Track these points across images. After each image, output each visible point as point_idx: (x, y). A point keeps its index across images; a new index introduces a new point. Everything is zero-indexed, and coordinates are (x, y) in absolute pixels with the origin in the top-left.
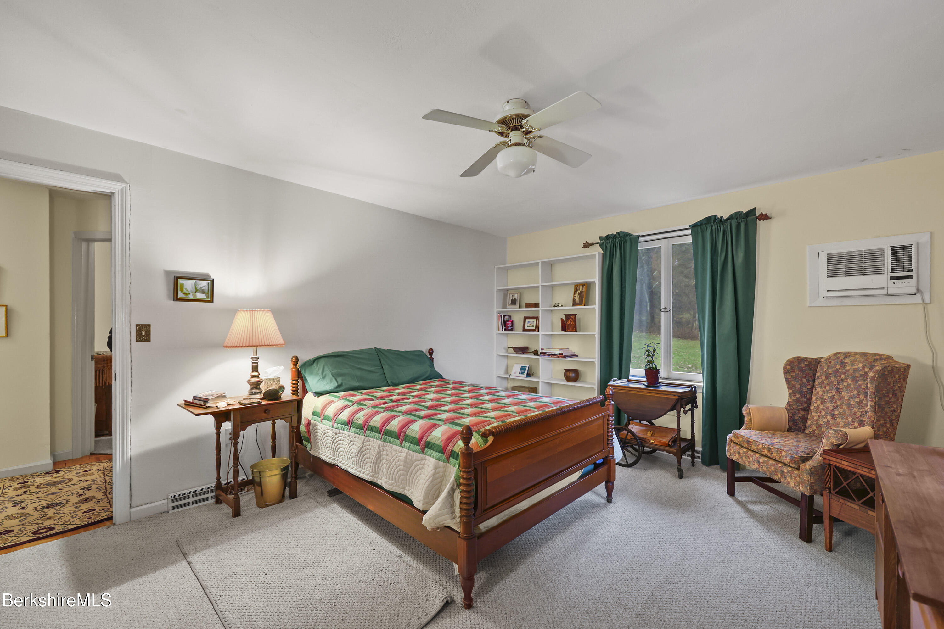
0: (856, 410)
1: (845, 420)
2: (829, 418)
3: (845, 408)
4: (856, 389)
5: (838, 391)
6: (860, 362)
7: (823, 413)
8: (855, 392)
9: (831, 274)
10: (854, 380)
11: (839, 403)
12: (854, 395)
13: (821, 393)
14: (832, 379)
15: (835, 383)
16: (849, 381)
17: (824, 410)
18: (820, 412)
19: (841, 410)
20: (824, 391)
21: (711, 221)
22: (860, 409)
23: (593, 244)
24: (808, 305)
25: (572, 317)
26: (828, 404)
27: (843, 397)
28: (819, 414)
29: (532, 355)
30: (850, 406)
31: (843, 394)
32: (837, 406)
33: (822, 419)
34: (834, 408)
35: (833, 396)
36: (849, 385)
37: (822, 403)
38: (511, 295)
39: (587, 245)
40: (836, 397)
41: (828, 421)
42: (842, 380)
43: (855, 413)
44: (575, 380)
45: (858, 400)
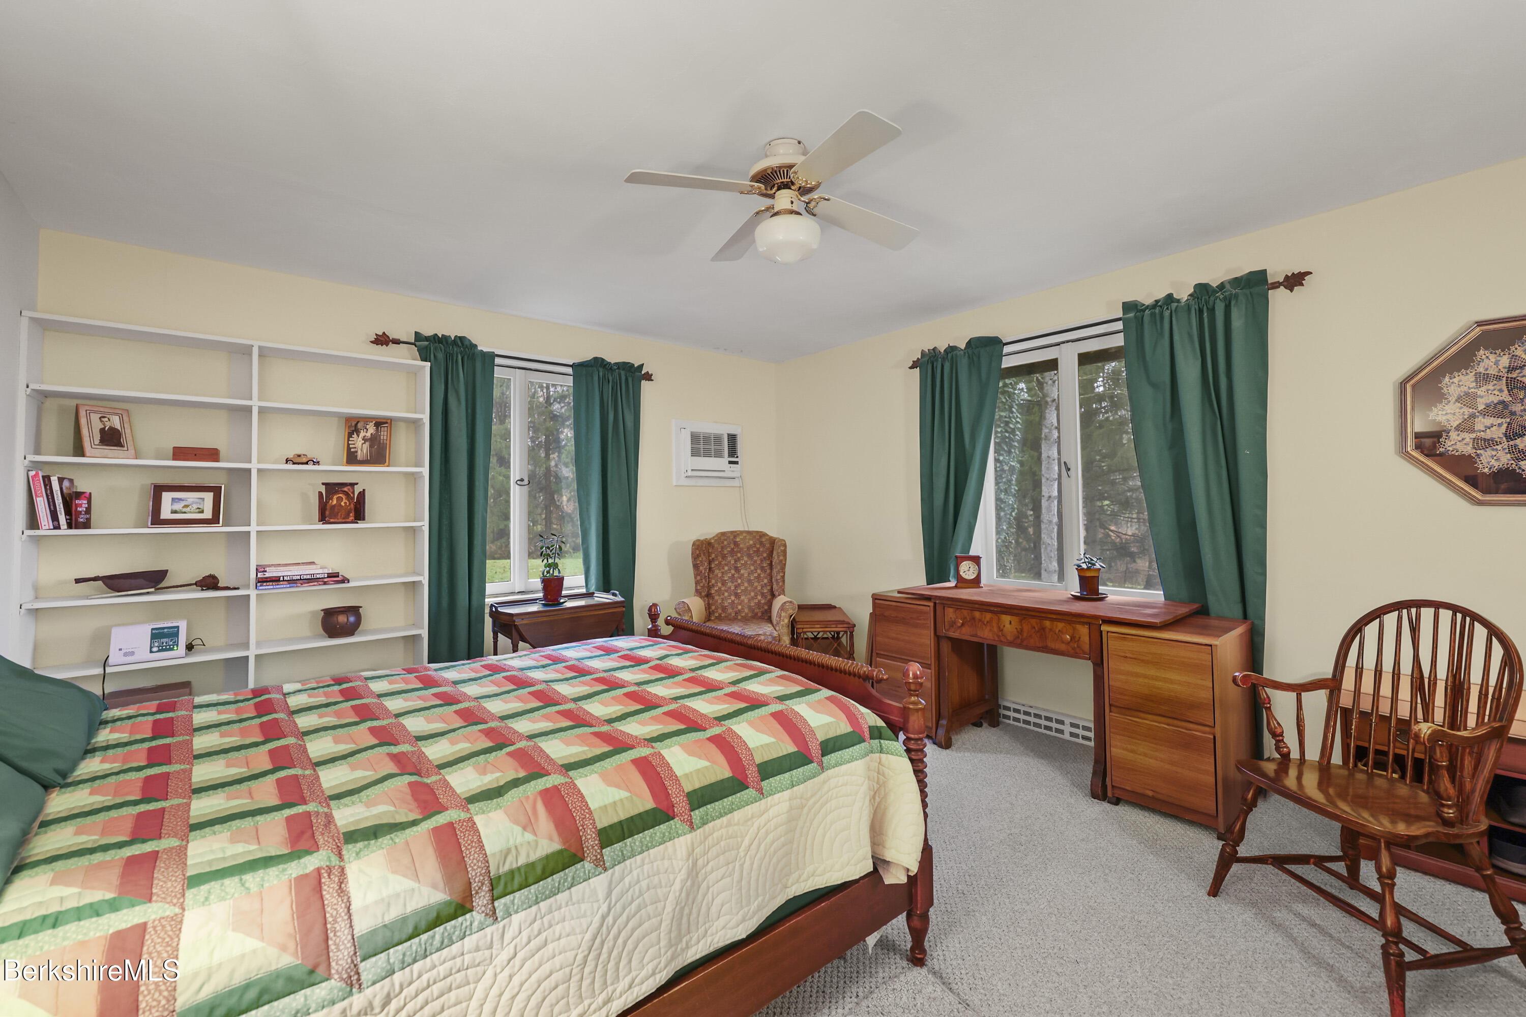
0: (756, 584)
1: (748, 596)
2: (733, 598)
3: (746, 584)
4: (753, 565)
5: (737, 570)
6: (750, 539)
7: (726, 594)
8: (752, 568)
9: (695, 453)
10: (750, 556)
11: (739, 581)
12: (752, 571)
13: (720, 575)
14: (729, 558)
15: (733, 562)
16: (745, 558)
17: (726, 591)
18: (723, 594)
19: (743, 588)
20: (723, 573)
21: (598, 363)
22: (759, 582)
23: (397, 342)
24: (675, 484)
25: (346, 489)
26: (730, 584)
27: (743, 575)
28: (722, 597)
29: (194, 591)
30: (749, 581)
31: (742, 572)
32: (739, 584)
33: (726, 600)
34: (736, 587)
35: (733, 575)
36: (746, 562)
37: (723, 584)
38: (95, 418)
39: (382, 340)
40: (736, 575)
41: (733, 601)
42: (738, 558)
43: (756, 587)
44: (350, 630)
45: (756, 575)
